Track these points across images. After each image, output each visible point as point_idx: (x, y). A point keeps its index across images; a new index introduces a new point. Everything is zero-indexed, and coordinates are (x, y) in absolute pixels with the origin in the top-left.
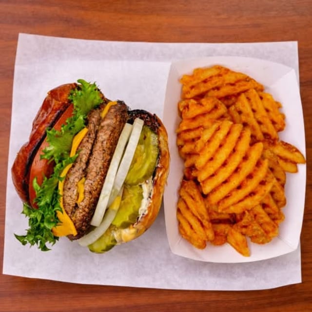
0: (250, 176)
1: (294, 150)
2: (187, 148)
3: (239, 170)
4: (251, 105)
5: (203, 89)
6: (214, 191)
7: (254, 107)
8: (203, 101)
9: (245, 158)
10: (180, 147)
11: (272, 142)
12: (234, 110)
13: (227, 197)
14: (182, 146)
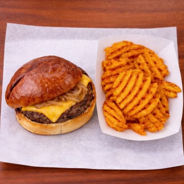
0: (143, 98)
1: (174, 85)
2: (107, 87)
3: (137, 95)
4: (145, 60)
5: (119, 53)
6: (126, 107)
7: (147, 61)
8: (120, 59)
9: (141, 89)
10: (103, 87)
11: (160, 82)
12: (136, 63)
13: (132, 110)
14: (105, 86)
